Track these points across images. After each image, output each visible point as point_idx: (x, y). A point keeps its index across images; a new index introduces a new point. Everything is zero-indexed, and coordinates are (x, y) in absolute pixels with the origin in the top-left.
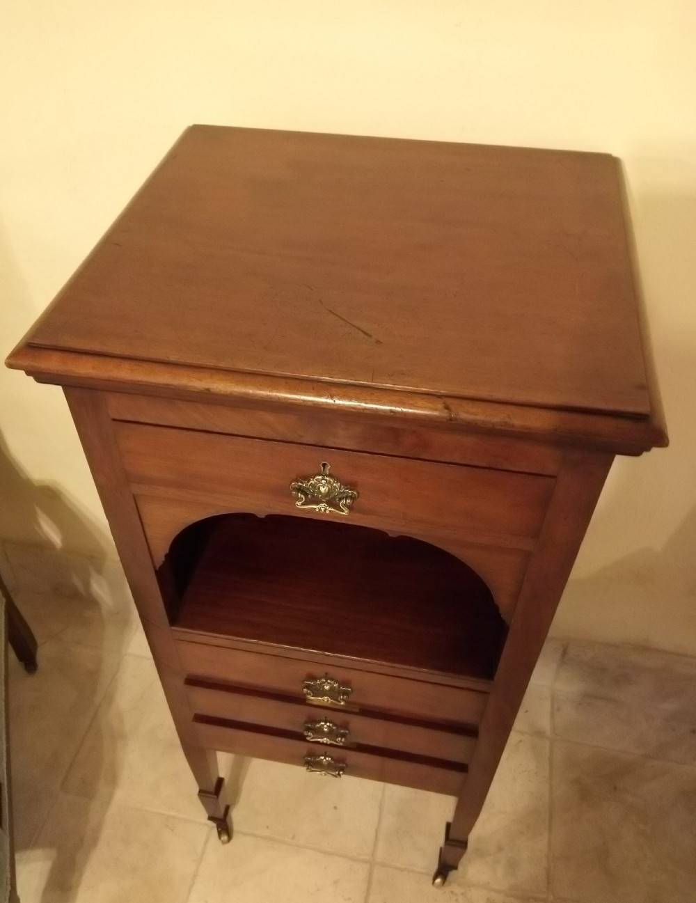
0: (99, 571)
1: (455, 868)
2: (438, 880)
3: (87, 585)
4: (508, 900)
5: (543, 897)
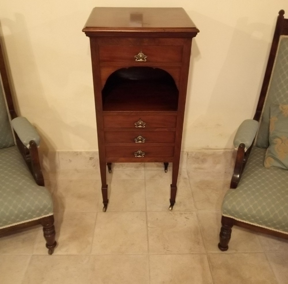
0: (46, 155)
2: (170, 209)
4: (185, 212)
5: (195, 210)
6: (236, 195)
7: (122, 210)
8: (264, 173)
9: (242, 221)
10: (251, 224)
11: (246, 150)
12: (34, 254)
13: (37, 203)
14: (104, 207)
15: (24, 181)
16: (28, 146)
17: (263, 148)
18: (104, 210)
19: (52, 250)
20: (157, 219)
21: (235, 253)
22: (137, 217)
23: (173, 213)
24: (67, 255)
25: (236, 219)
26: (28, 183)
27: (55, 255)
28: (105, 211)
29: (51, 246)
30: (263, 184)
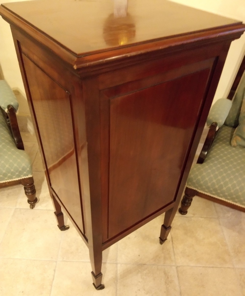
6: (202, 169)
8: (230, 150)
9: (204, 193)
10: (212, 196)
11: (217, 128)
12: (17, 207)
13: (15, 165)
15: (4, 144)
16: (6, 110)
17: (231, 126)
19: (33, 206)
21: (193, 217)
24: (47, 210)
25: (198, 190)
26: (8, 146)
27: (36, 209)
29: (32, 202)
30: (228, 162)
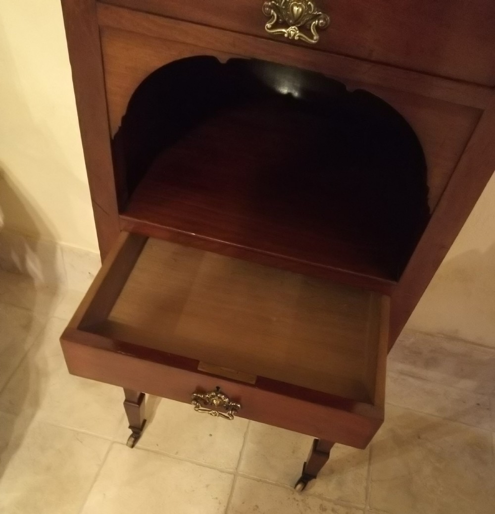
0: (34, 249)
1: (315, 477)
2: (299, 486)
3: (23, 261)
4: (336, 507)
5: (363, 507)
7: (177, 453)
14: (132, 436)
18: (131, 443)
20: (257, 507)
22: (207, 486)
23: (302, 500)
28: (133, 446)
